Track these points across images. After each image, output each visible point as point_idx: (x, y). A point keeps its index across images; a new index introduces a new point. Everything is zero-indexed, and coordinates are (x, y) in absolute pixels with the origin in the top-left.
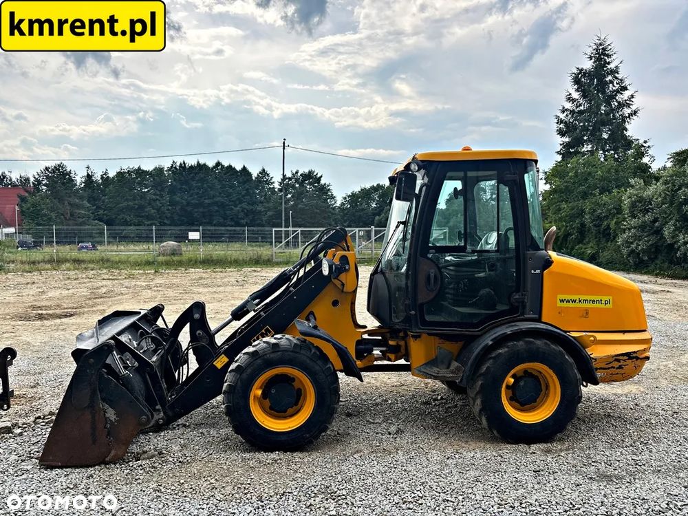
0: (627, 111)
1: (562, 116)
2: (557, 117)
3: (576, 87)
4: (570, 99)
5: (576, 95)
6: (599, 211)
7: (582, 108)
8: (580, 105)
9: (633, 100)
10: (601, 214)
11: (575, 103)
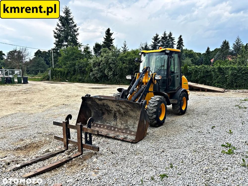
0: (76, 33)
1: (56, 31)
2: (54, 31)
3: (60, 22)
4: (58, 25)
5: (60, 25)
6: (81, 65)
7: (62, 29)
8: (62, 28)
9: (78, 30)
10: (82, 66)
11: (60, 27)
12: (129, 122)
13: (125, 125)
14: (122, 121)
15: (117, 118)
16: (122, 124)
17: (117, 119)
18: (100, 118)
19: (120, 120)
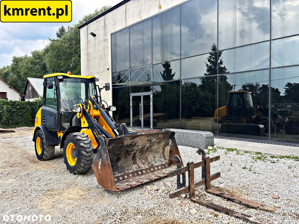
12: (150, 159)
13: (147, 163)
14: (142, 160)
15: (136, 158)
16: (143, 164)
17: (136, 160)
18: (115, 168)
19: (139, 160)
